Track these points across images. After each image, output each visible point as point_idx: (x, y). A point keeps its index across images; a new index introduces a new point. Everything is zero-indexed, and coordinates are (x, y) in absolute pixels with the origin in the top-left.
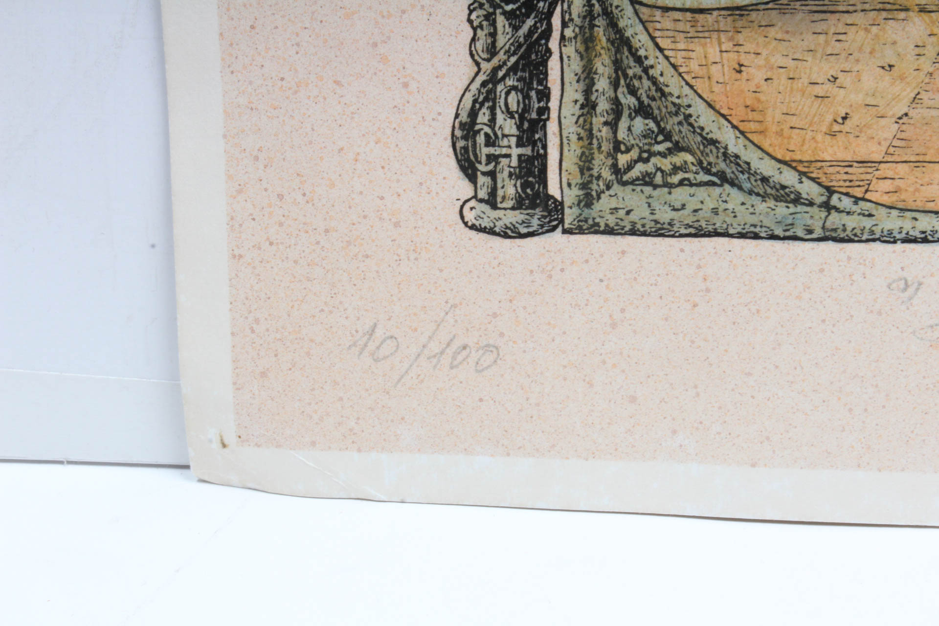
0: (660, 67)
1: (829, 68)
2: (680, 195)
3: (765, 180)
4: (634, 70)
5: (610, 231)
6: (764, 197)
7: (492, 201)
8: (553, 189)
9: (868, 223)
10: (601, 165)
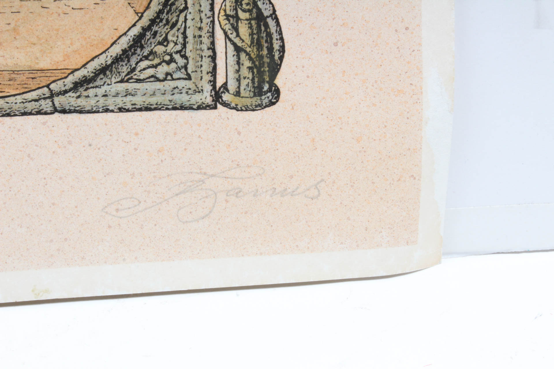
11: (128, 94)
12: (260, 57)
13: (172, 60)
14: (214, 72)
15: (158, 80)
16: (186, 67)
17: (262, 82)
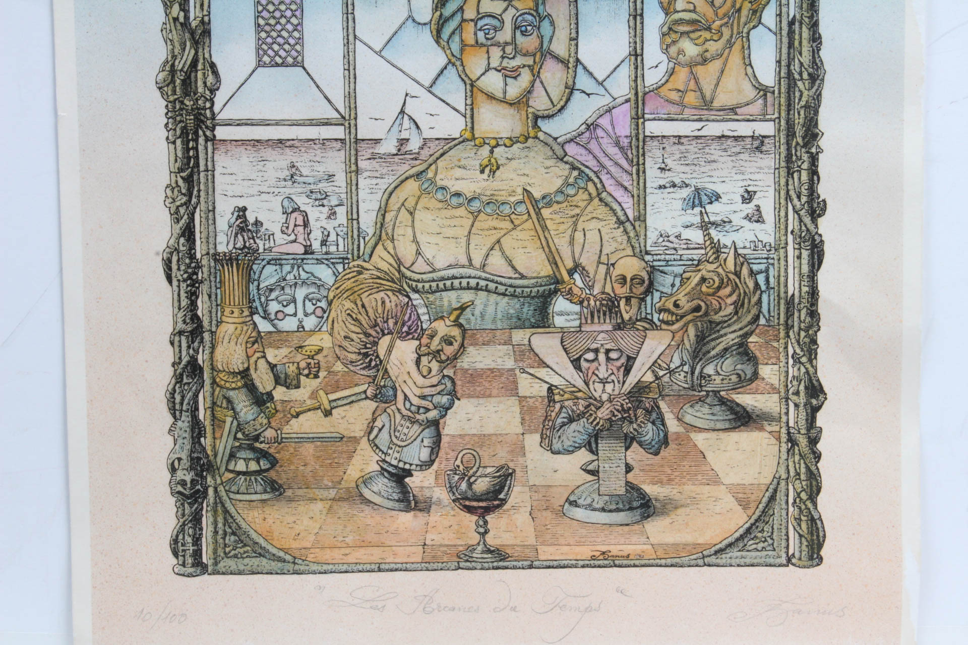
0: (239, 519)
1: (293, 519)
2: (247, 561)
3: (274, 555)
4: (230, 520)
5: (223, 574)
6: (274, 560)
7: (184, 565)
8: (204, 560)
9: (307, 568)
10: (220, 552)
11: (742, 557)
12: (812, 540)
13: (766, 541)
14: (787, 547)
15: (758, 551)
16: (773, 544)
17: (813, 553)
